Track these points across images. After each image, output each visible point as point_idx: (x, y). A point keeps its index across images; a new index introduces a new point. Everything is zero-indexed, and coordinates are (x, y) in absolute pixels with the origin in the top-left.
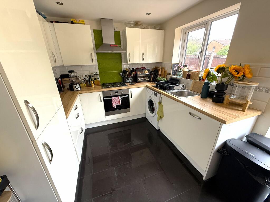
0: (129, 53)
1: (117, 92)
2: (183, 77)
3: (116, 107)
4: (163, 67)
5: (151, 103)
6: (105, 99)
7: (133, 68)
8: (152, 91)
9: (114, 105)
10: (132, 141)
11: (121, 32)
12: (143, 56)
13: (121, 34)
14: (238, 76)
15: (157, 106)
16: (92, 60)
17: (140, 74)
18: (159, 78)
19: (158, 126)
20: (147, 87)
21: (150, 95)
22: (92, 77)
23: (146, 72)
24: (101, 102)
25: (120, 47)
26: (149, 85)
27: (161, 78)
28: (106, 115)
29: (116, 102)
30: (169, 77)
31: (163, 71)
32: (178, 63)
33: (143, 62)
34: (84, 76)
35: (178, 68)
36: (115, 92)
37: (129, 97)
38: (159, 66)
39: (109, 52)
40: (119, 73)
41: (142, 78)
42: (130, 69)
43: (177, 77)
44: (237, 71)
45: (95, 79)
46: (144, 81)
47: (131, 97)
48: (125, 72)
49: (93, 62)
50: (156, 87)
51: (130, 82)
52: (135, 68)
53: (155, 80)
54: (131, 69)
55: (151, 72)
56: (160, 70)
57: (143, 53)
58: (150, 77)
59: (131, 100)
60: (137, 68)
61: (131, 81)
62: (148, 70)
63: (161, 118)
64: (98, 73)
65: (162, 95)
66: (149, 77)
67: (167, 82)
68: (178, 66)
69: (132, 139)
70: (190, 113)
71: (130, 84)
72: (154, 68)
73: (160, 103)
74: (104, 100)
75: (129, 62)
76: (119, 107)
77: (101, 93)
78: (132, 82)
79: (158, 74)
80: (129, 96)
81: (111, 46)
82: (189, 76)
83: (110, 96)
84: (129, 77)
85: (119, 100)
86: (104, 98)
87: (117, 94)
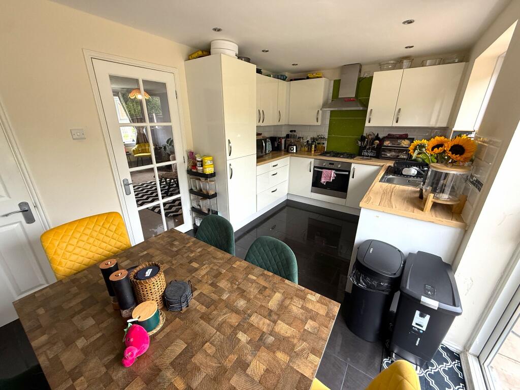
0: (371, 110)
1: (333, 164)
3: (325, 184)
6: (315, 169)
9: (323, 180)
12: (398, 115)
16: (317, 119)
17: (390, 145)
20: (384, 166)
22: (317, 140)
23: (405, 143)
24: (310, 172)
28: (312, 191)
29: (326, 177)
33: (395, 125)
34: (309, 139)
36: (330, 164)
37: (348, 175)
45: (319, 144)
46: (395, 158)
47: (352, 177)
49: (317, 122)
57: (400, 109)
59: (351, 181)
64: (326, 136)
66: (407, 154)
74: (314, 171)
75: (367, 124)
77: (313, 161)
80: (350, 173)
81: (345, 101)
83: (322, 166)
85: (331, 175)
86: (315, 167)
87: (331, 166)
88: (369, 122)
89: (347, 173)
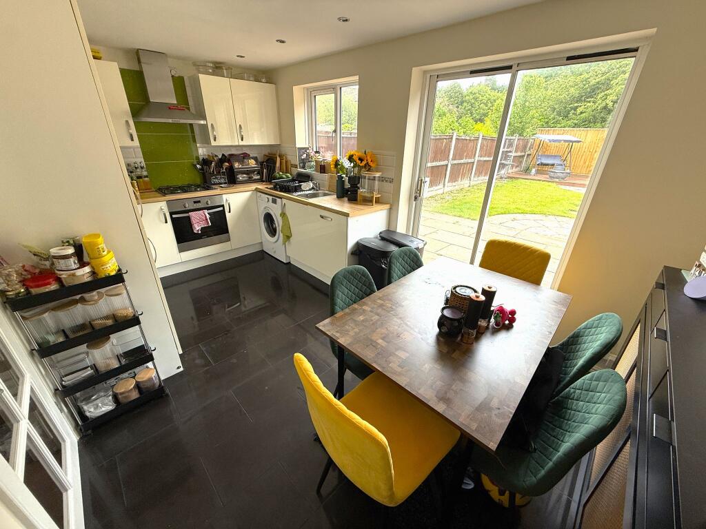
0: (212, 125)
1: (199, 202)
2: (316, 170)
3: (200, 232)
4: (283, 153)
5: (269, 219)
6: (174, 216)
7: (223, 155)
8: (267, 196)
9: (197, 228)
10: (242, 299)
11: (185, 78)
12: (240, 132)
13: (187, 83)
14: (361, 165)
15: (280, 219)
16: (131, 136)
17: (240, 166)
18: (278, 173)
19: (286, 256)
20: (257, 190)
21: (265, 204)
23: (252, 163)
24: (166, 222)
25: (189, 109)
26: (261, 186)
27: (281, 173)
28: (181, 250)
29: (199, 221)
30: (295, 171)
31: (284, 161)
32: (307, 146)
33: (242, 143)
35: (308, 155)
36: (195, 202)
37: (224, 210)
38: (274, 152)
39: (170, 121)
40: (195, 166)
41: (245, 175)
42: (216, 156)
43: (308, 171)
44: (361, 160)
45: (139, 177)
46: (250, 181)
47: (230, 212)
48: (206, 162)
49: (132, 140)
50: (275, 188)
51: (221, 184)
52: (226, 154)
53: (270, 179)
54: (220, 157)
55: (262, 164)
56: (278, 159)
57: (240, 126)
58: (260, 173)
59: (229, 217)
60: (231, 155)
61: (223, 181)
62: (255, 159)
63: (288, 237)
64: (143, 164)
65: (284, 201)
66: (258, 173)
67: (293, 180)
68: (308, 151)
69: (242, 296)
70: (322, 217)
71: (222, 187)
72: (267, 154)
73: (283, 215)
74: (173, 220)
75: (213, 143)
76: (206, 232)
77: (163, 205)
78: (225, 183)
79: (275, 167)
80: (224, 208)
81: (170, 108)
82: (323, 169)
83: (185, 209)
84: (219, 173)
85: (206, 217)
86: (171, 214)
87: (198, 206)
88: (215, 140)
89: (222, 208)
